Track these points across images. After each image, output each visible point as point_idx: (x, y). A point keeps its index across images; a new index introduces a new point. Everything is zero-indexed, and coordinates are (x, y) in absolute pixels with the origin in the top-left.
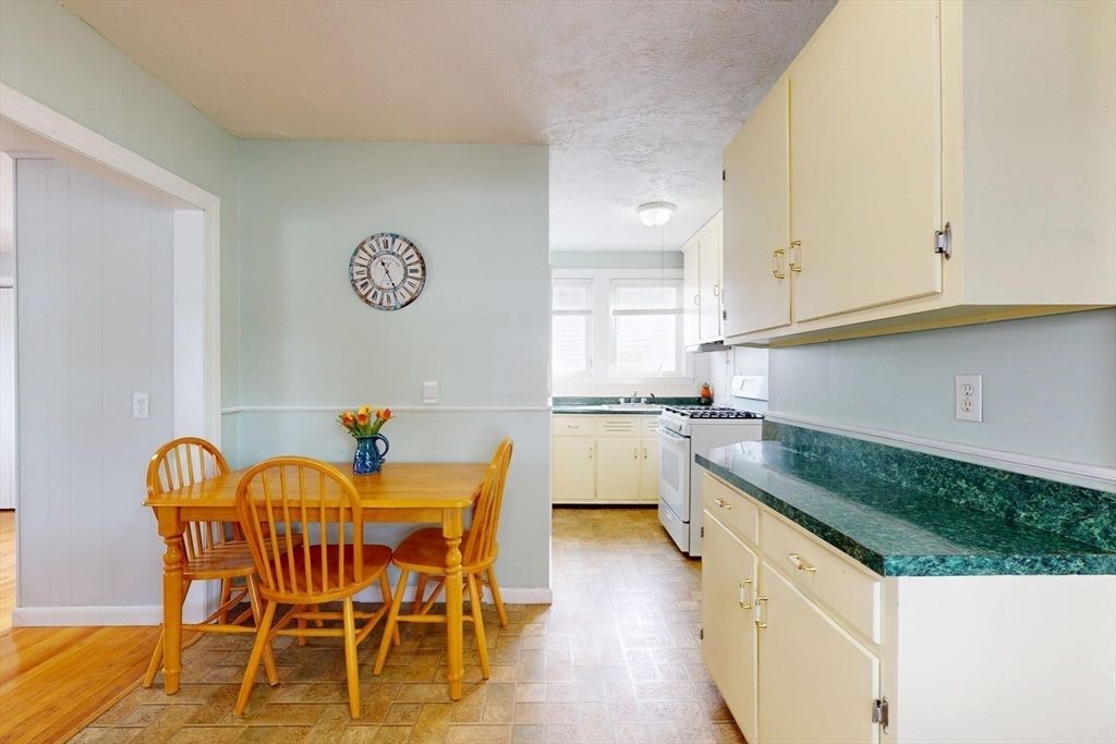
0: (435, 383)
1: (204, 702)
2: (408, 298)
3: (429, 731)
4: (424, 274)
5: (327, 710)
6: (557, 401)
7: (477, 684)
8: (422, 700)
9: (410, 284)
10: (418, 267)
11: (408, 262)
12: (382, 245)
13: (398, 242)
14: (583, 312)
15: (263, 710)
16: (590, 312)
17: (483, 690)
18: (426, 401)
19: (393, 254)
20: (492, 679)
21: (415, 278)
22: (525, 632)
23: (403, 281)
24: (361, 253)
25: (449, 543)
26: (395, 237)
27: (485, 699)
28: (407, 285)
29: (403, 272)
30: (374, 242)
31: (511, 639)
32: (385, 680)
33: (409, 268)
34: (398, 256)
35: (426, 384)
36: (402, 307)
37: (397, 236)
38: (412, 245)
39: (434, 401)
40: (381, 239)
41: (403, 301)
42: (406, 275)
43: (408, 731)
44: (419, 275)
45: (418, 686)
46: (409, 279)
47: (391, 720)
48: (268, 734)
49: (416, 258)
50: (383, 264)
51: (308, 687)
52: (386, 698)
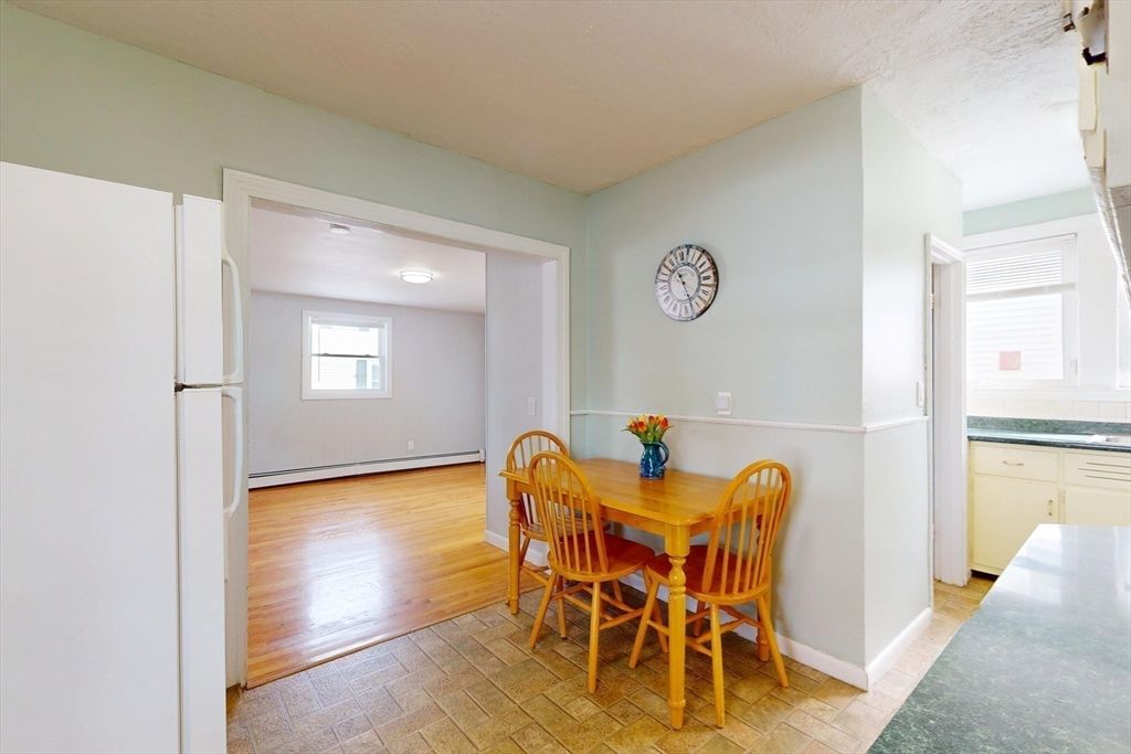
0: (728, 394)
1: (522, 627)
2: (703, 306)
3: (632, 740)
4: (717, 280)
5: (579, 675)
6: (975, 422)
7: (706, 726)
8: (647, 711)
9: (704, 292)
10: (710, 273)
11: (701, 270)
12: (679, 259)
13: (692, 251)
14: (1053, 289)
15: (545, 652)
16: (1071, 286)
17: (708, 736)
18: (720, 413)
19: (688, 264)
20: (725, 732)
21: (707, 285)
22: (803, 706)
23: (697, 290)
24: (664, 270)
25: (671, 560)
26: (689, 247)
27: (703, 744)
28: (701, 294)
29: (697, 281)
30: (672, 257)
31: (780, 704)
32: (634, 676)
33: (703, 275)
34: (693, 266)
35: (720, 394)
36: (698, 316)
37: (691, 246)
38: (704, 251)
39: (728, 413)
40: (679, 252)
41: (698, 310)
42: (700, 284)
43: (617, 728)
44: (711, 281)
45: (654, 697)
46: (702, 288)
47: (614, 710)
48: (536, 670)
49: (708, 265)
50: (680, 276)
51: (581, 651)
52: (623, 691)
